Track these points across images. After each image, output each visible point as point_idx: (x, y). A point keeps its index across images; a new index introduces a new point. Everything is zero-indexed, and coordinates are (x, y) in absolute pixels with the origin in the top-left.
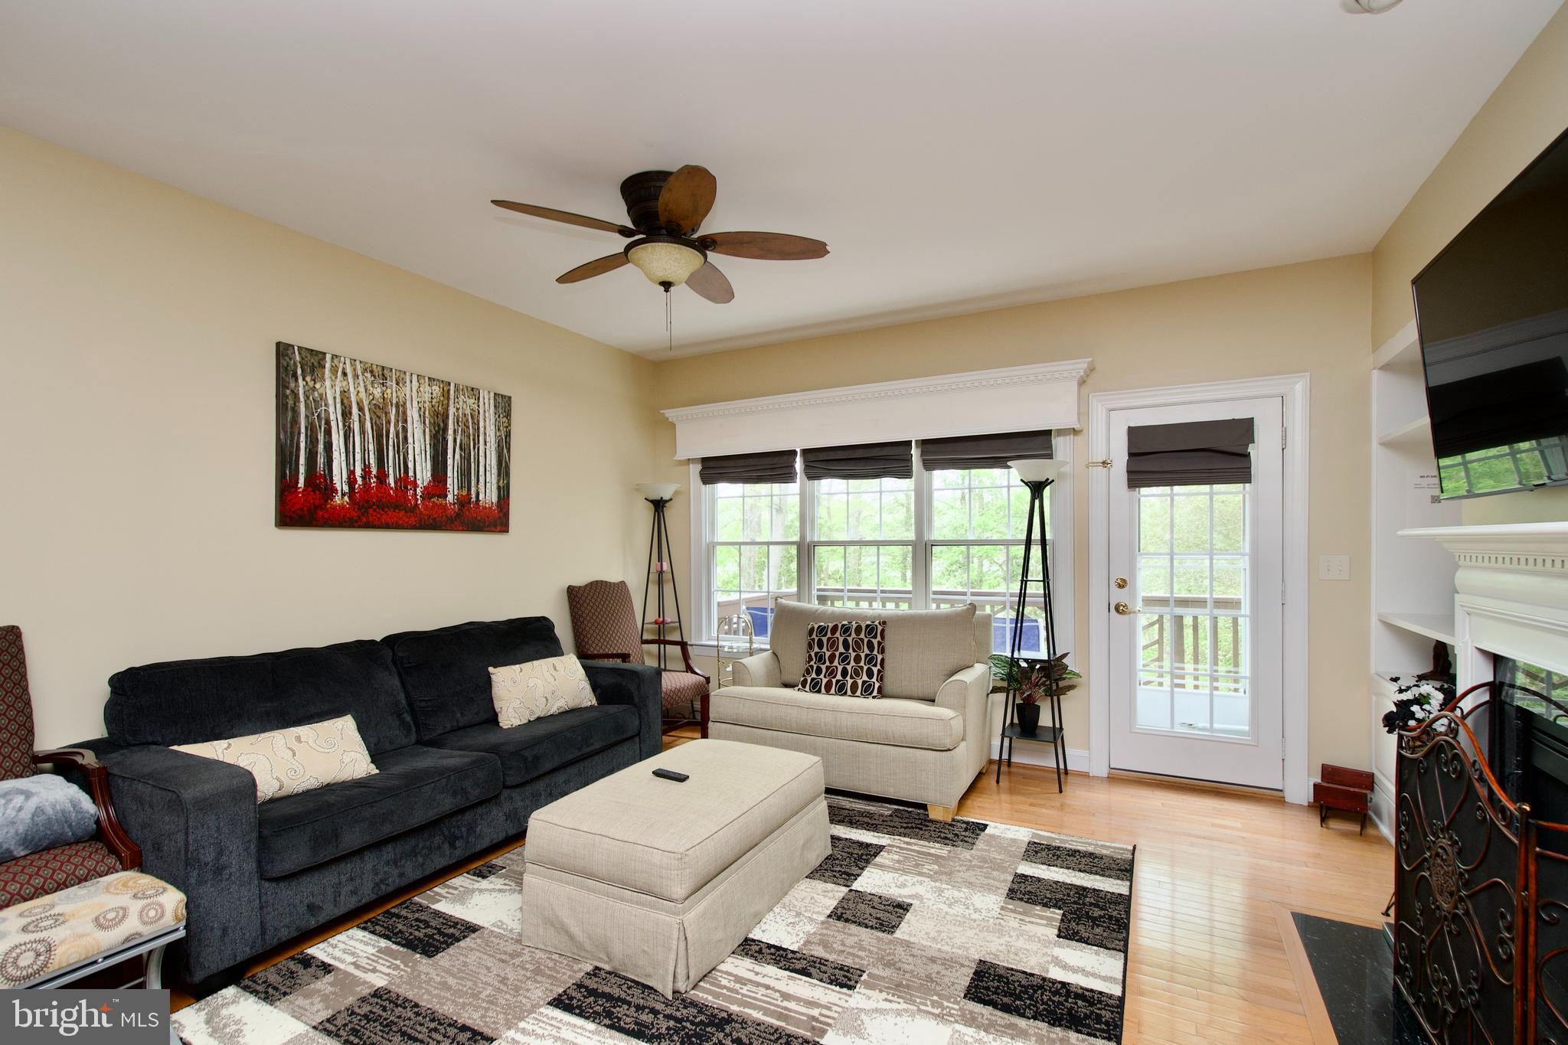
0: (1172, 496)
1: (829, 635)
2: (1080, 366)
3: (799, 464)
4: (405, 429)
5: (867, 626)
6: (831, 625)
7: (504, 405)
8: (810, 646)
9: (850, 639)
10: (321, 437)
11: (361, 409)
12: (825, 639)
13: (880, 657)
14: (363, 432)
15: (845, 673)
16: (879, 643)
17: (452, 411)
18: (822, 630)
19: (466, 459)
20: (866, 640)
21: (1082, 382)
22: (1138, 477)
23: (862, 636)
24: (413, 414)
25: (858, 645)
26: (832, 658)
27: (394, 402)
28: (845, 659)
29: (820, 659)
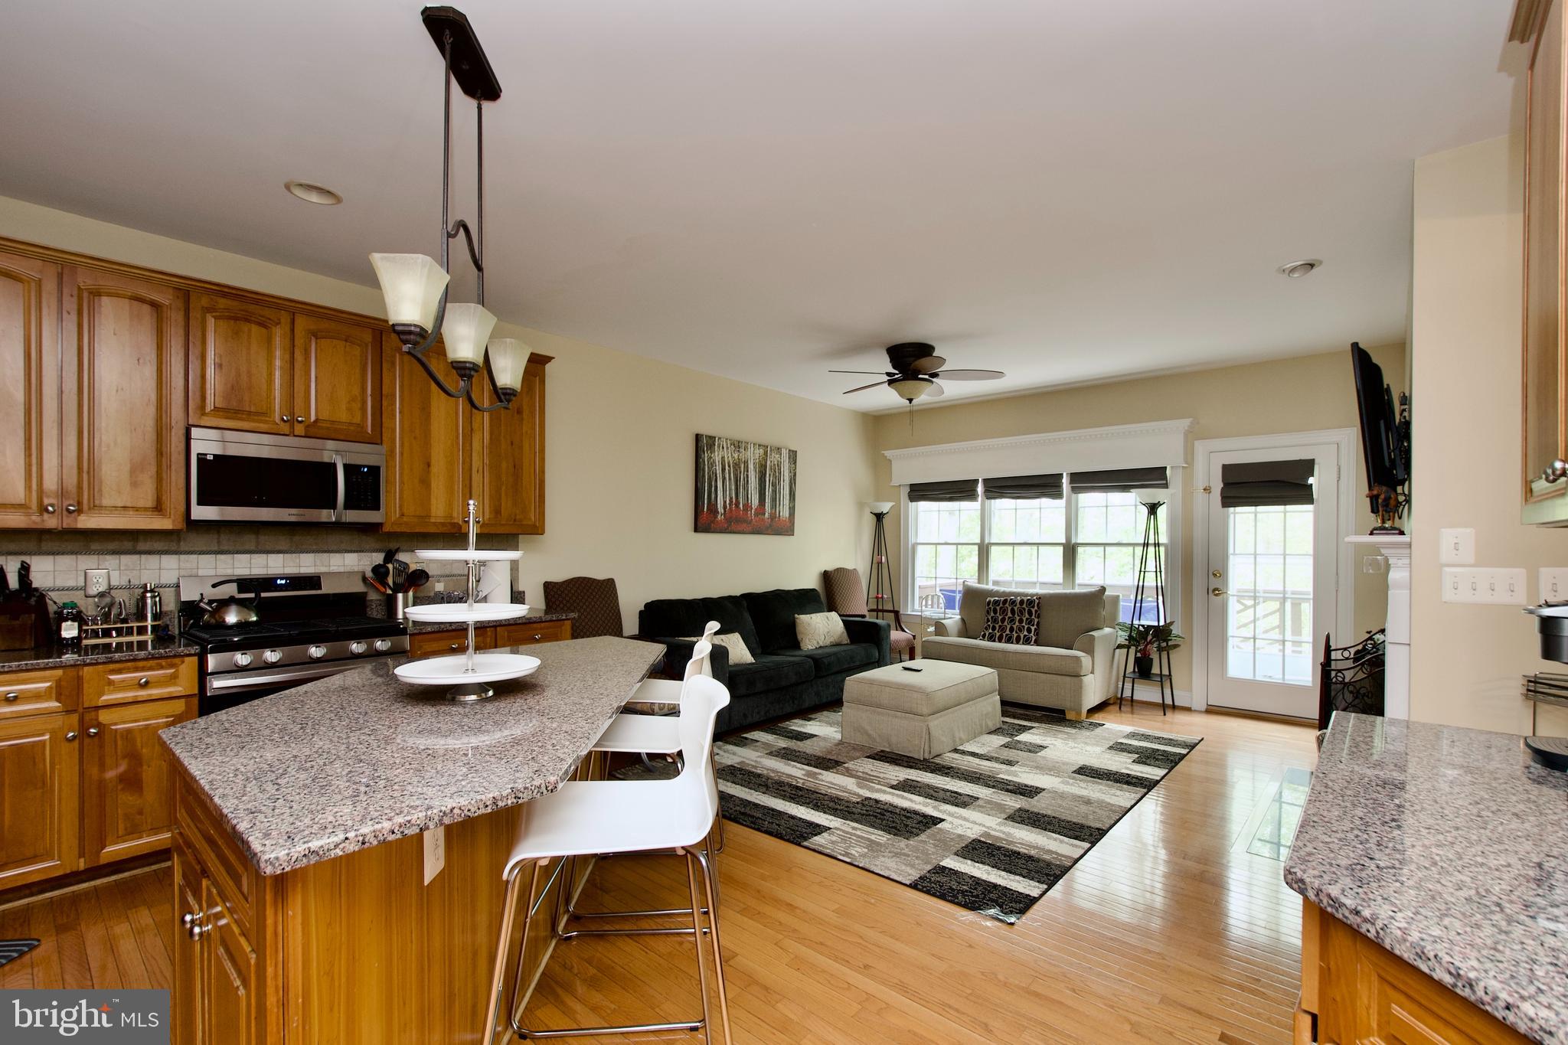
0: (1256, 514)
1: (1001, 605)
2: (1186, 423)
3: (980, 489)
4: (747, 476)
5: (1028, 600)
6: (1004, 599)
7: (793, 455)
8: (988, 612)
9: (1016, 608)
10: (713, 483)
11: (729, 466)
12: (998, 608)
13: (1036, 620)
14: (730, 479)
15: (1012, 630)
16: (1036, 611)
17: (768, 463)
18: (996, 603)
19: (774, 491)
20: (1027, 609)
21: (1188, 434)
22: (1229, 500)
23: (1024, 606)
24: (751, 466)
25: (1021, 612)
26: (1003, 620)
27: (743, 461)
28: (1012, 620)
29: (995, 620)
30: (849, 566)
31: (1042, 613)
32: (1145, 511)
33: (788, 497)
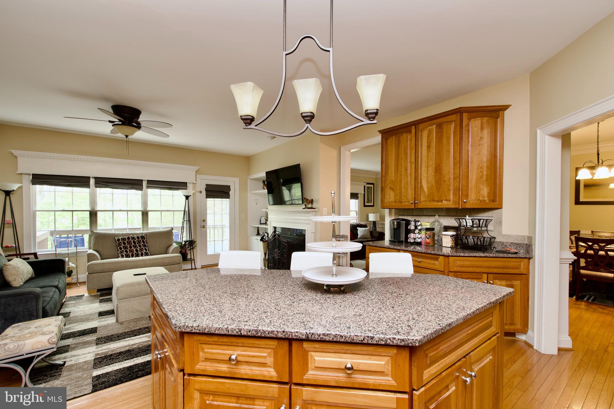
0: (214, 201)
1: (127, 240)
2: (196, 168)
5: (141, 236)
6: (127, 237)
8: (119, 244)
9: (136, 241)
12: (126, 242)
13: (147, 245)
15: (137, 251)
16: (146, 241)
18: (123, 239)
20: (142, 240)
21: (196, 172)
22: (208, 196)
23: (140, 239)
25: (139, 242)
26: (131, 247)
28: (135, 247)
29: (125, 248)
31: (148, 241)
32: (184, 198)
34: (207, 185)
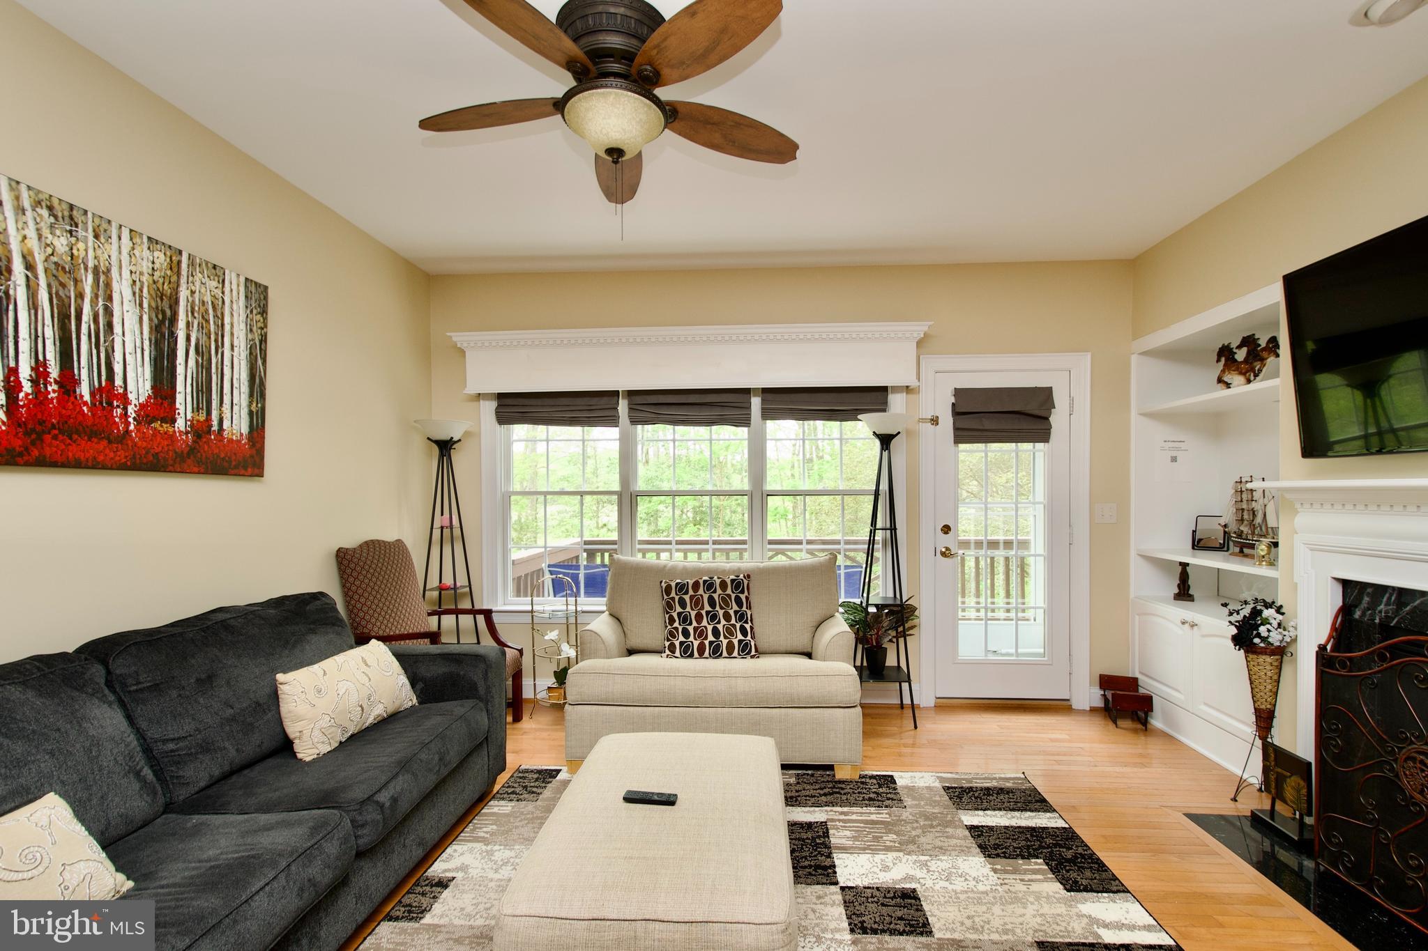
0: (986, 452)
1: (691, 592)
2: (918, 329)
4: (109, 312)
5: (733, 581)
6: (691, 582)
7: (258, 297)
8: (669, 606)
9: (716, 596)
12: (687, 598)
13: (750, 613)
15: (716, 633)
16: (747, 598)
17: (184, 294)
18: (682, 588)
19: (204, 367)
20: (733, 596)
21: (920, 344)
22: (963, 434)
23: (729, 591)
24: (122, 288)
25: (725, 601)
26: (699, 618)
27: (91, 265)
28: (713, 617)
29: (685, 619)
30: (389, 536)
31: (753, 599)
32: (876, 444)
33: (245, 388)
34: (958, 393)
